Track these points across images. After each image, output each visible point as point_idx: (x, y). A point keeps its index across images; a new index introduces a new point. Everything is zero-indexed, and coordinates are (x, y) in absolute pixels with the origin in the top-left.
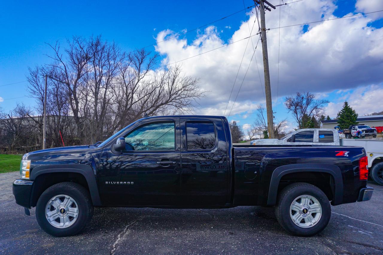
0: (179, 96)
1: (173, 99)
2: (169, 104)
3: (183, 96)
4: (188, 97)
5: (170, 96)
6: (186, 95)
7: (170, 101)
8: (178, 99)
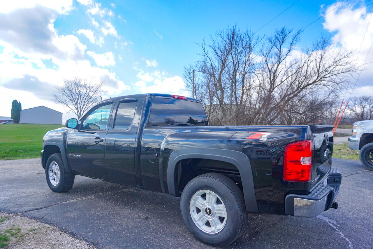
0: (329, 73)
1: (322, 78)
2: (317, 84)
3: (334, 73)
4: (342, 73)
5: (319, 74)
6: (339, 71)
7: (319, 81)
8: (329, 77)
